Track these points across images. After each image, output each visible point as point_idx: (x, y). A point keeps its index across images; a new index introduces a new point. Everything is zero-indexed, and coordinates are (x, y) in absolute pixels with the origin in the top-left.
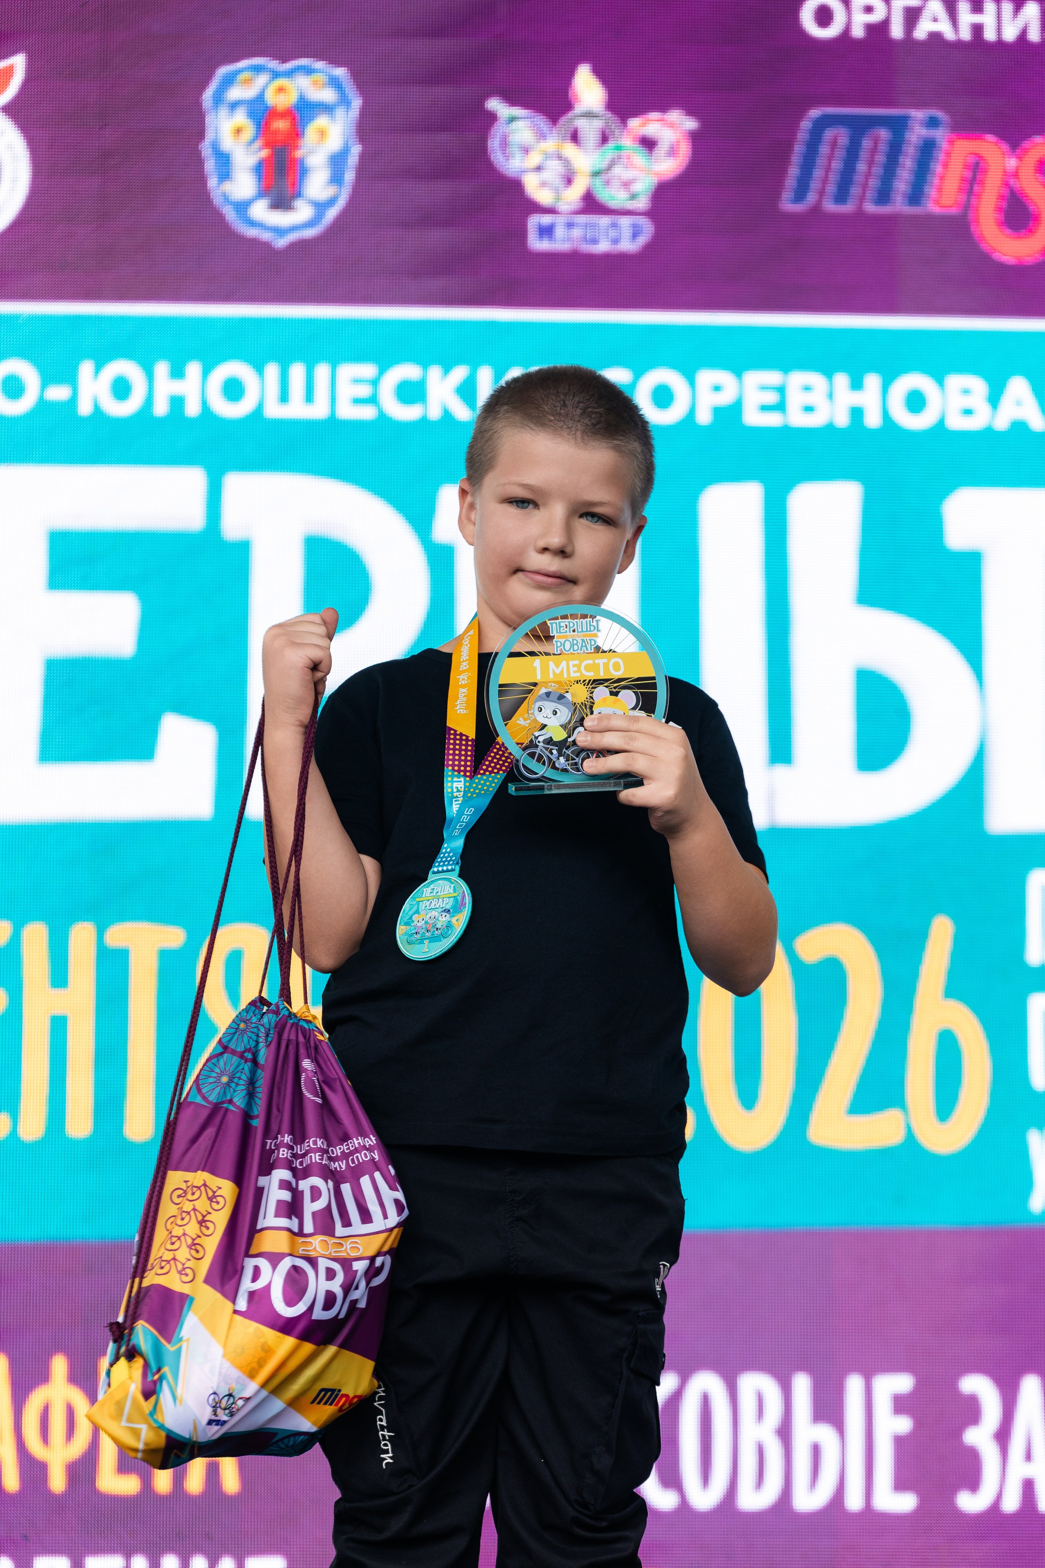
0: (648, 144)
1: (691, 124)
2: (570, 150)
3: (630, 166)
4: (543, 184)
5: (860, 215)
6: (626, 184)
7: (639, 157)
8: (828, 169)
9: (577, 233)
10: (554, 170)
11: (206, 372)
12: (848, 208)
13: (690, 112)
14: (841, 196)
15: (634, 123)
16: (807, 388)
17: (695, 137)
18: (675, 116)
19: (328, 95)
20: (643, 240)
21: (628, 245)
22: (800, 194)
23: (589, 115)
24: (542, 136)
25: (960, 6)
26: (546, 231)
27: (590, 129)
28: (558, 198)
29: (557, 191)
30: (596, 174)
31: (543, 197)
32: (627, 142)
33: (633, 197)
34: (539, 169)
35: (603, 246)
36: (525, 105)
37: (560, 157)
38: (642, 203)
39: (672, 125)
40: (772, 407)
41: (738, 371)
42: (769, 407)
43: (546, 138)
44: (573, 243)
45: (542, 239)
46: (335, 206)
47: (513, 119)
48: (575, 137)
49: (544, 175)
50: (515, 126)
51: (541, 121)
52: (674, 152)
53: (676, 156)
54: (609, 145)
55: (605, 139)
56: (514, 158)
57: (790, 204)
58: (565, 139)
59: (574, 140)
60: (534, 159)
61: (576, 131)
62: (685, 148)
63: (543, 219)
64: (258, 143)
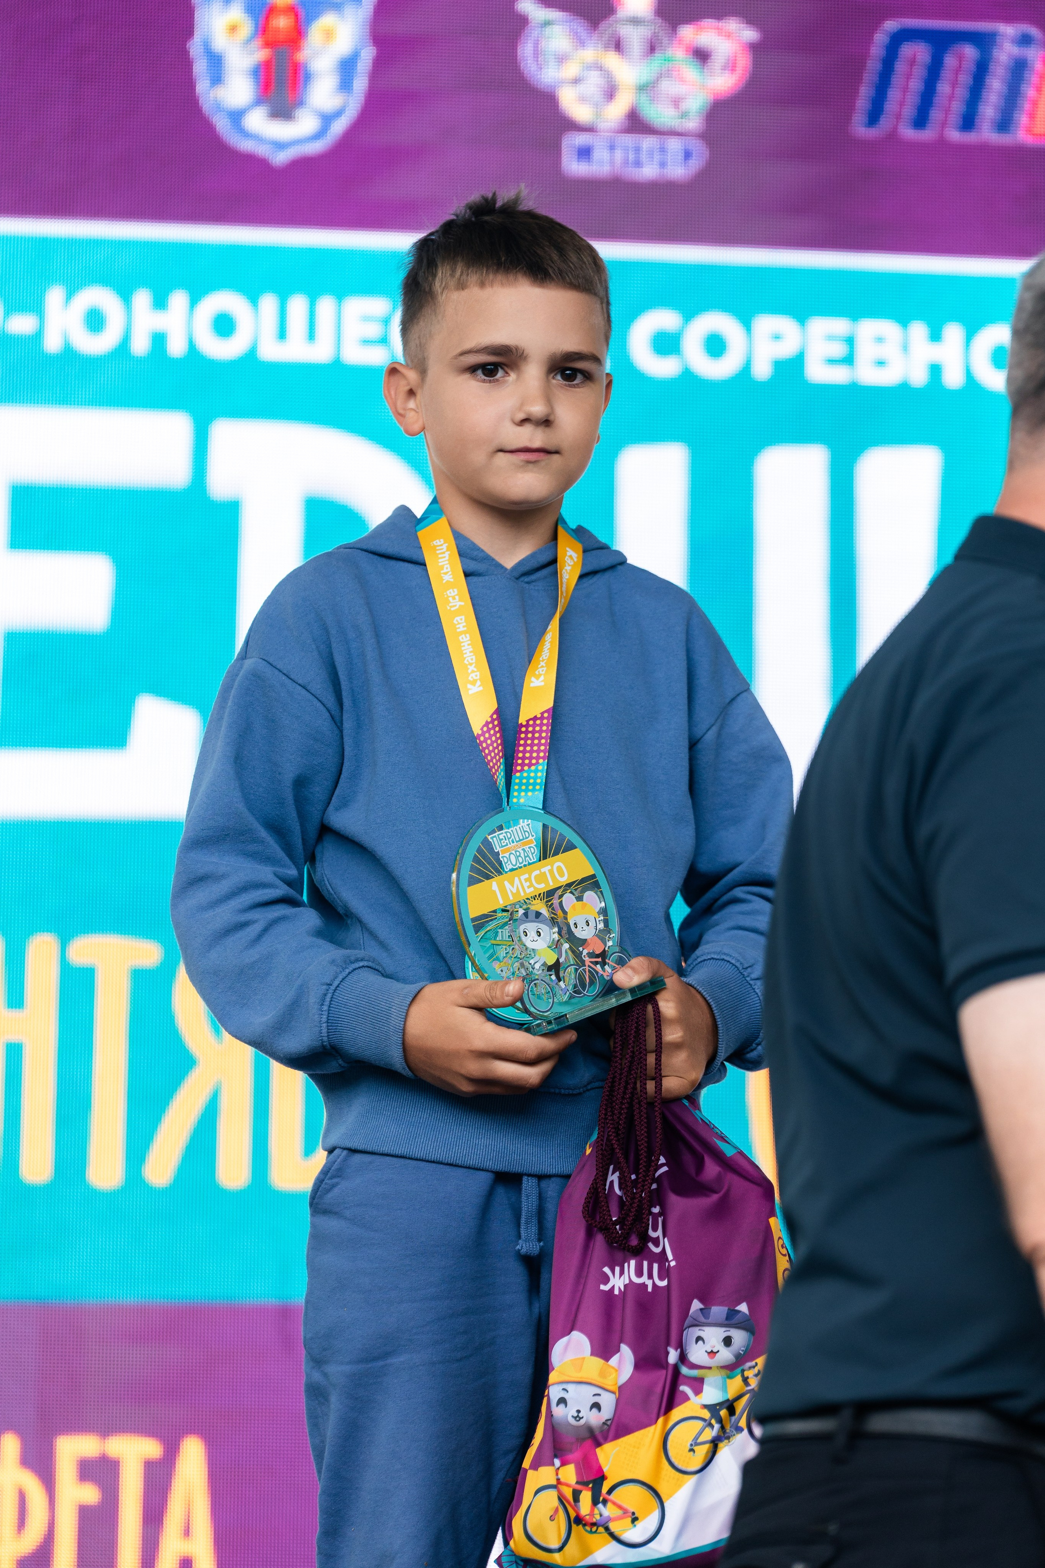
0: (702, 56)
1: (750, 34)
2: (612, 60)
3: (682, 80)
4: (582, 99)
5: (941, 143)
6: (676, 102)
7: (691, 71)
8: (905, 90)
9: (619, 155)
10: (594, 83)
11: (194, 301)
12: (927, 135)
13: (750, 20)
14: (920, 122)
15: (687, 32)
16: (880, 340)
17: (755, 50)
18: (733, 25)
20: (696, 164)
21: (678, 171)
22: (874, 117)
23: (635, 21)
24: (581, 43)
26: (585, 153)
27: (635, 37)
28: (598, 114)
29: (596, 105)
30: (642, 88)
31: (580, 112)
32: (678, 54)
33: (684, 115)
34: (576, 81)
35: (649, 172)
36: (563, 8)
37: (601, 68)
38: (693, 123)
39: (729, 35)
40: (839, 361)
41: (801, 317)
42: (836, 361)
43: (584, 46)
44: (614, 166)
45: (578, 161)
46: (343, 117)
47: (547, 23)
48: (618, 46)
49: (582, 88)
50: (548, 30)
51: (580, 26)
52: (731, 66)
53: (733, 69)
54: (658, 55)
55: (652, 48)
56: (548, 68)
57: (860, 129)
58: (606, 47)
59: (616, 48)
60: (571, 70)
61: (619, 38)
62: (744, 62)
63: (580, 139)
64: (254, 44)
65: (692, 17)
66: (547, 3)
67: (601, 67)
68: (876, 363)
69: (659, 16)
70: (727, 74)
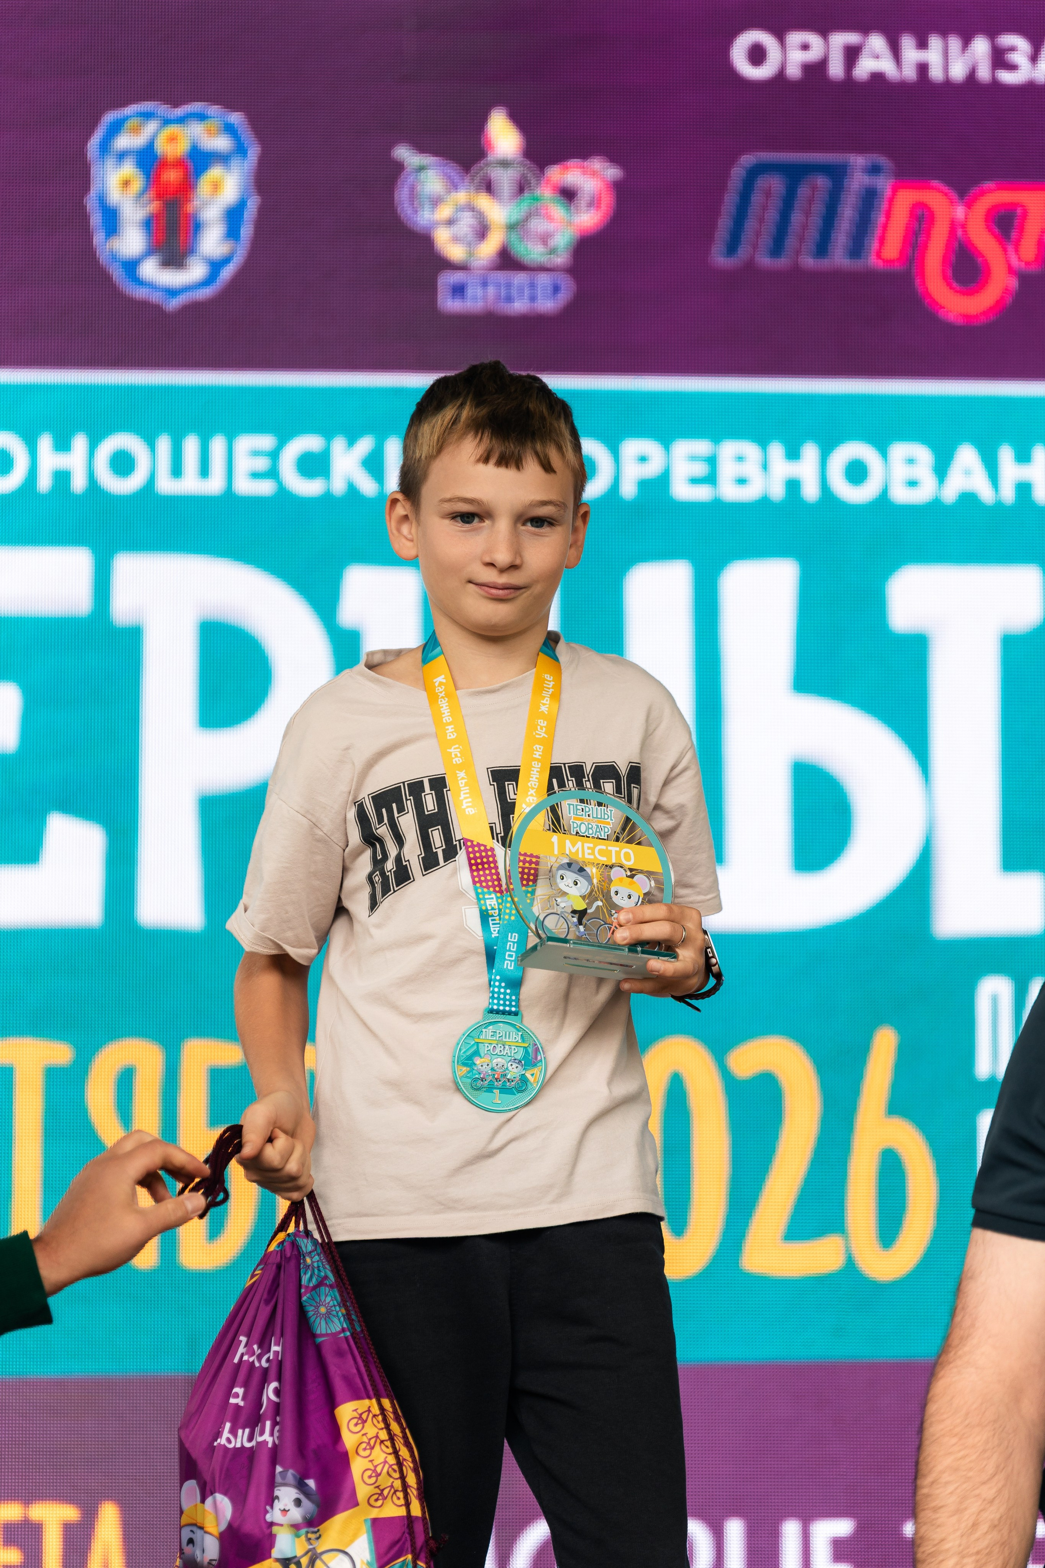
0: (568, 195)
1: (612, 173)
2: (484, 202)
4: (456, 239)
5: (795, 270)
6: (544, 239)
7: (558, 210)
8: (760, 221)
9: (491, 291)
10: (466, 223)
11: (93, 445)
12: (782, 262)
13: (613, 158)
14: (777, 248)
15: (555, 173)
16: (739, 459)
17: (619, 188)
18: (597, 164)
19: (221, 143)
20: (563, 297)
21: (546, 304)
22: (732, 247)
23: (504, 164)
24: (453, 187)
25: (903, 41)
26: (458, 290)
27: (505, 179)
28: (470, 254)
29: (468, 244)
30: (511, 227)
31: (453, 251)
32: (545, 193)
33: (551, 251)
34: (450, 222)
35: (519, 306)
36: (435, 153)
38: (561, 259)
39: (593, 174)
40: (702, 480)
41: (666, 441)
42: (699, 480)
43: (457, 189)
44: (486, 302)
45: (453, 298)
46: (231, 264)
47: (420, 169)
48: (488, 187)
49: (456, 229)
50: (423, 175)
51: (452, 170)
52: (594, 203)
53: (598, 207)
54: (526, 194)
55: (521, 189)
56: (423, 211)
57: (719, 259)
58: (478, 189)
59: (487, 189)
60: (445, 212)
61: (490, 180)
62: (608, 201)
63: (456, 277)
64: (146, 197)
65: (558, 158)
66: (421, 148)
67: (473, 208)
68: (736, 481)
70: (593, 211)
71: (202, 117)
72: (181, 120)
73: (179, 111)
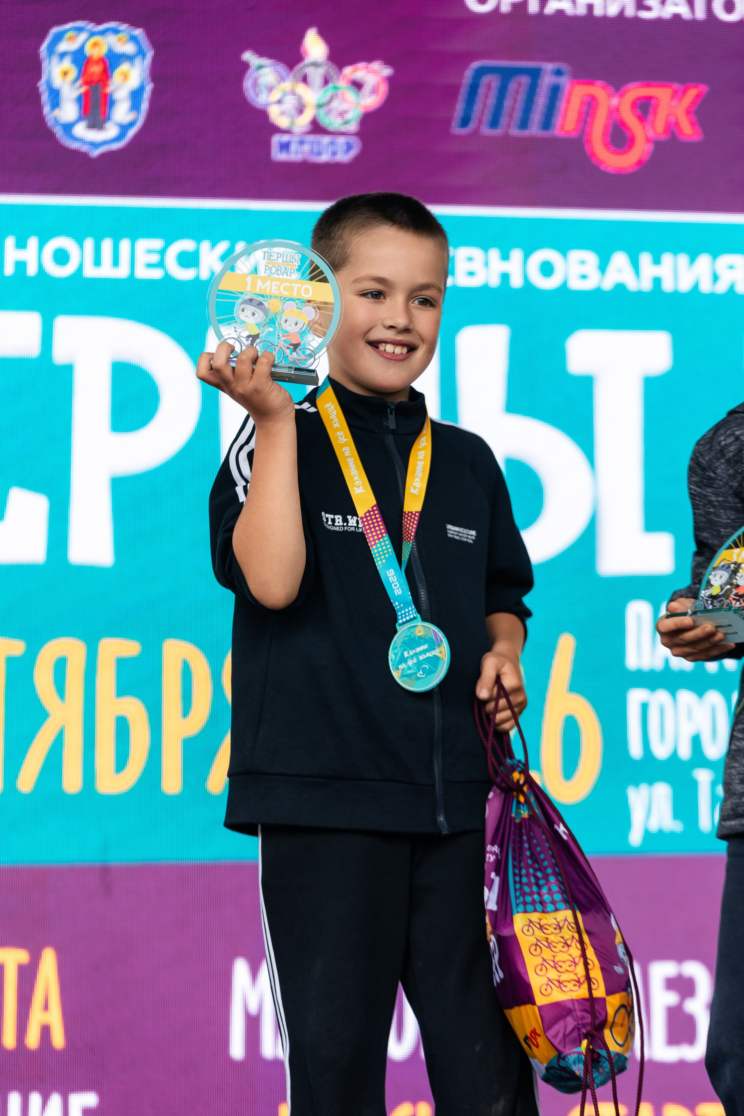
0: (358, 85)
1: (387, 71)
2: (301, 89)
3: (344, 100)
4: (283, 113)
5: (506, 137)
6: (342, 114)
7: (351, 95)
8: (484, 104)
9: (306, 148)
10: (290, 103)
11: (42, 245)
12: (498, 132)
13: (387, 62)
14: (494, 123)
15: (348, 70)
16: (470, 259)
17: (390, 80)
18: (376, 65)
19: (129, 48)
20: (354, 152)
21: (342, 157)
22: (465, 122)
23: (315, 64)
24: (282, 79)
26: (285, 147)
27: (316, 75)
28: (293, 123)
29: (292, 117)
30: (319, 106)
31: (282, 122)
32: (342, 84)
33: (346, 122)
34: (280, 102)
35: (325, 158)
36: (270, 56)
38: (353, 127)
39: (375, 72)
43: (284, 81)
44: (303, 155)
45: (281, 152)
46: (134, 127)
47: (260, 67)
48: (305, 79)
49: (283, 107)
50: (262, 71)
51: (281, 68)
52: (375, 91)
53: (377, 93)
54: (330, 85)
55: (326, 82)
56: (262, 95)
57: (456, 129)
59: (304, 81)
60: (276, 95)
61: (306, 75)
62: (383, 89)
63: (283, 138)
64: (80, 82)
65: (352, 61)
66: (261, 53)
67: (295, 93)
68: (467, 273)
69: (330, 61)
70: (373, 96)
71: (116, 31)
72: (103, 33)
73: (102, 27)
